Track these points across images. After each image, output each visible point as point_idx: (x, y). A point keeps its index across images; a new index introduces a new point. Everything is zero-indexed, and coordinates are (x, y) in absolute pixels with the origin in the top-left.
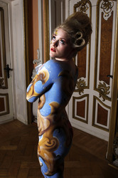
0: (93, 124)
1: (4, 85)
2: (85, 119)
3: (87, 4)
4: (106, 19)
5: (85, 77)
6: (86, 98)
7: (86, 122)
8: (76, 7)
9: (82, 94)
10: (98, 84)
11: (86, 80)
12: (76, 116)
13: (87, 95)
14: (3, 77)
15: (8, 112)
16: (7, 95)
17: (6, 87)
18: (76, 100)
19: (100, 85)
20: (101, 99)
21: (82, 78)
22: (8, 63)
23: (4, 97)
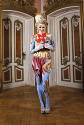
0: (74, 81)
2: (69, 80)
3: (66, 20)
4: (76, 26)
5: (67, 56)
6: (68, 67)
7: (70, 81)
8: (60, 22)
9: (66, 65)
10: (74, 58)
11: (68, 57)
12: (63, 79)
13: (69, 66)
14: (21, 59)
16: (23, 69)
17: (22, 65)
18: (63, 70)
19: (76, 58)
20: (77, 66)
21: (66, 57)
22: (24, 51)
23: (21, 70)
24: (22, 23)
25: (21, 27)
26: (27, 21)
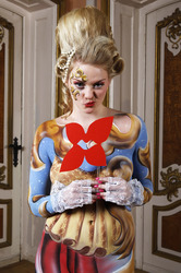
1: (5, 182)
8: (160, 26)
9: (174, 199)
12: (160, 248)
14: (5, 164)
15: (9, 243)
16: (9, 202)
17: (9, 186)
22: (16, 134)
23: (4, 207)
24: (10, 26)
25: (6, 40)
26: (29, 16)
